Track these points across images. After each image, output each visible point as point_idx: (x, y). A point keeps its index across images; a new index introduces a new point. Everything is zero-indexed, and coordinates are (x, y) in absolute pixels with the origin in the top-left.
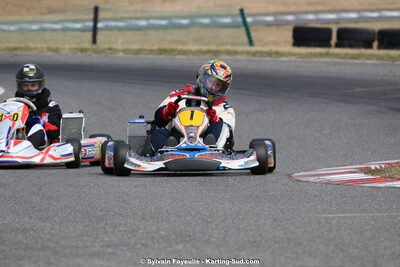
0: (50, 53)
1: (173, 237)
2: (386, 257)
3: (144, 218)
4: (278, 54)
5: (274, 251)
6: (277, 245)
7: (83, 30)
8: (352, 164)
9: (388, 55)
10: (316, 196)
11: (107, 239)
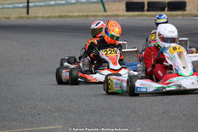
0: (5, 20)
1: (54, 109)
2: (155, 115)
3: (41, 101)
4: (117, 16)
5: (101, 114)
6: (103, 111)
7: (22, 7)
9: (171, 14)
11: (21, 111)
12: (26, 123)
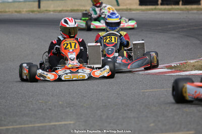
0: (16, 14)
1: (65, 105)
2: (169, 111)
3: (52, 96)
4: (130, 10)
5: (114, 110)
6: (116, 107)
8: (163, 64)
9: (186, 8)
10: (140, 81)
11: (32, 107)
12: (37, 118)
